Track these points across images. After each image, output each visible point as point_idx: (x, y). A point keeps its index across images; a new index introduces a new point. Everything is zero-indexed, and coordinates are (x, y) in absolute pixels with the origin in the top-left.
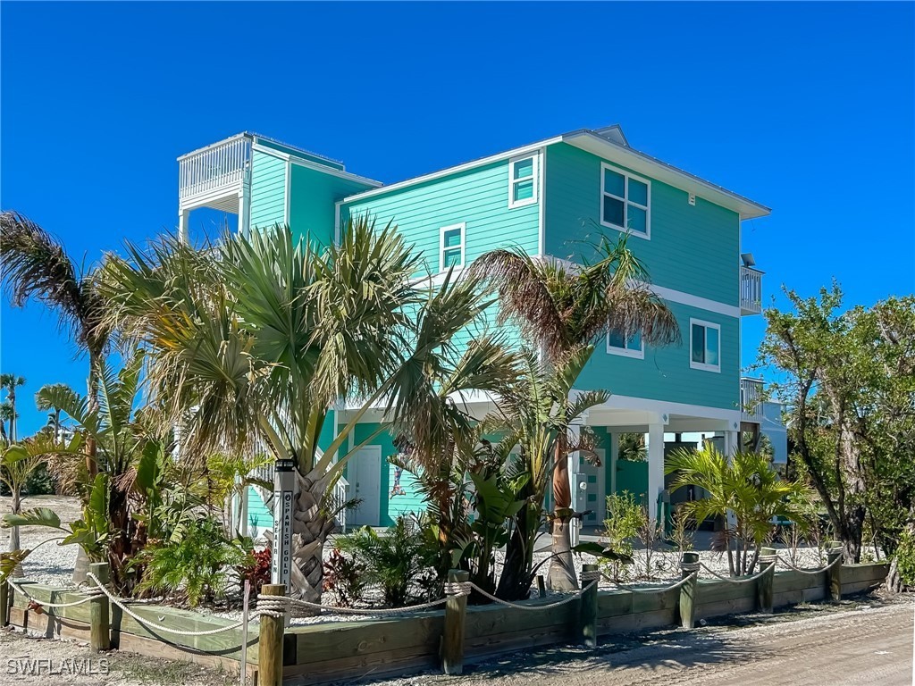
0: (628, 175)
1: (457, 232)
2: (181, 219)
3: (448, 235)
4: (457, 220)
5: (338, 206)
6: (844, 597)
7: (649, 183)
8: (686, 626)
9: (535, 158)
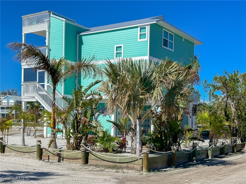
0: (169, 32)
1: (121, 47)
2: (23, 37)
3: (117, 47)
4: (121, 43)
5: (78, 36)
6: (237, 151)
7: (173, 34)
8: (210, 158)
9: (147, 27)
